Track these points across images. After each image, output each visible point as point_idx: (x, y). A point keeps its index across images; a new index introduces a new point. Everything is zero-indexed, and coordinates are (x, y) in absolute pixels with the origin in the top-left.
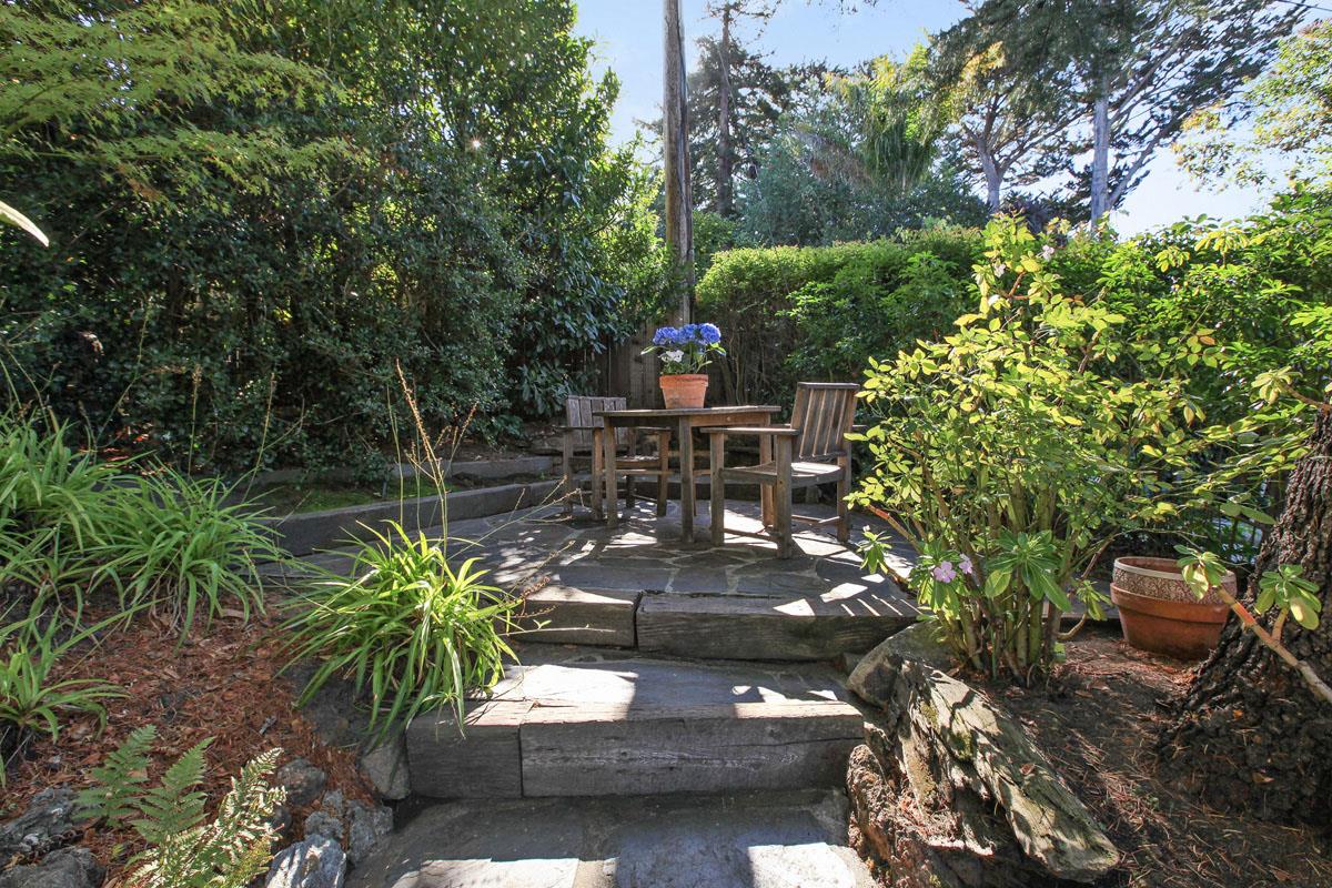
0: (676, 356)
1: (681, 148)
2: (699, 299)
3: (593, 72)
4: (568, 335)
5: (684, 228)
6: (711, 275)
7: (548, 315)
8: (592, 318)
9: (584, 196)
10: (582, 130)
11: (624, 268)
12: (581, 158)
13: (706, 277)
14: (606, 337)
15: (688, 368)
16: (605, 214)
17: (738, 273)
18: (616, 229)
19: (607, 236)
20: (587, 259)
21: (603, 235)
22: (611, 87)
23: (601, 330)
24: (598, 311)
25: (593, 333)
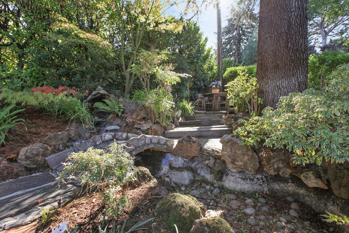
0: (214, 86)
1: (220, 48)
2: (224, 77)
3: (203, 38)
4: (198, 85)
5: (221, 64)
6: (226, 73)
7: (195, 82)
8: (202, 82)
9: (201, 61)
10: (200, 50)
11: (209, 72)
12: (201, 54)
13: (225, 73)
14: (205, 85)
15: (216, 88)
16: (205, 62)
17: (231, 72)
18: (207, 65)
19: (206, 67)
20: (202, 71)
21: (205, 66)
22: (206, 40)
23: (204, 84)
24: (204, 81)
25: (202, 85)
